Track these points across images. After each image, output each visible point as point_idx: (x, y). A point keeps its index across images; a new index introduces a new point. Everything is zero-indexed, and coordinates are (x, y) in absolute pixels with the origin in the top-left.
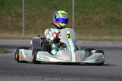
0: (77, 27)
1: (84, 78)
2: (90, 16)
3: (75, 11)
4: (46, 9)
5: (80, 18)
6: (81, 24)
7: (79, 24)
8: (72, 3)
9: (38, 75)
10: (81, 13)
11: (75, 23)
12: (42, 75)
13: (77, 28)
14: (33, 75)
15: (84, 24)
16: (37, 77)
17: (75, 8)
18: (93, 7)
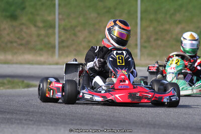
0: (146, 44)
1: (156, 129)
2: (167, 27)
3: (141, 19)
4: (94, 15)
5: (151, 29)
6: (152, 39)
7: (148, 40)
8: (137, 4)
10: (151, 21)
11: (141, 38)
13: (145, 47)
14: (72, 124)
15: (156, 40)
17: (141, 13)
18: (172, 11)
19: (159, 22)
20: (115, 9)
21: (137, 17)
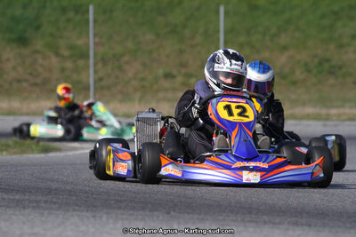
1: (254, 216)
2: (266, 54)
4: (149, 37)
8: (218, 20)
9: (134, 208)
12: (143, 209)
14: (119, 208)
16: (131, 212)
17: (226, 33)
18: (273, 30)
19: (253, 47)
20: (184, 27)
21: (218, 40)
